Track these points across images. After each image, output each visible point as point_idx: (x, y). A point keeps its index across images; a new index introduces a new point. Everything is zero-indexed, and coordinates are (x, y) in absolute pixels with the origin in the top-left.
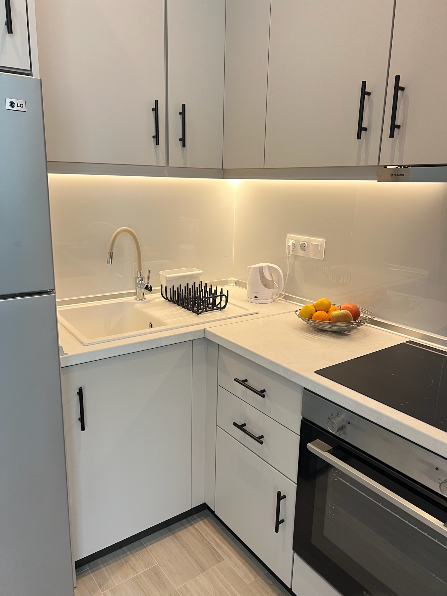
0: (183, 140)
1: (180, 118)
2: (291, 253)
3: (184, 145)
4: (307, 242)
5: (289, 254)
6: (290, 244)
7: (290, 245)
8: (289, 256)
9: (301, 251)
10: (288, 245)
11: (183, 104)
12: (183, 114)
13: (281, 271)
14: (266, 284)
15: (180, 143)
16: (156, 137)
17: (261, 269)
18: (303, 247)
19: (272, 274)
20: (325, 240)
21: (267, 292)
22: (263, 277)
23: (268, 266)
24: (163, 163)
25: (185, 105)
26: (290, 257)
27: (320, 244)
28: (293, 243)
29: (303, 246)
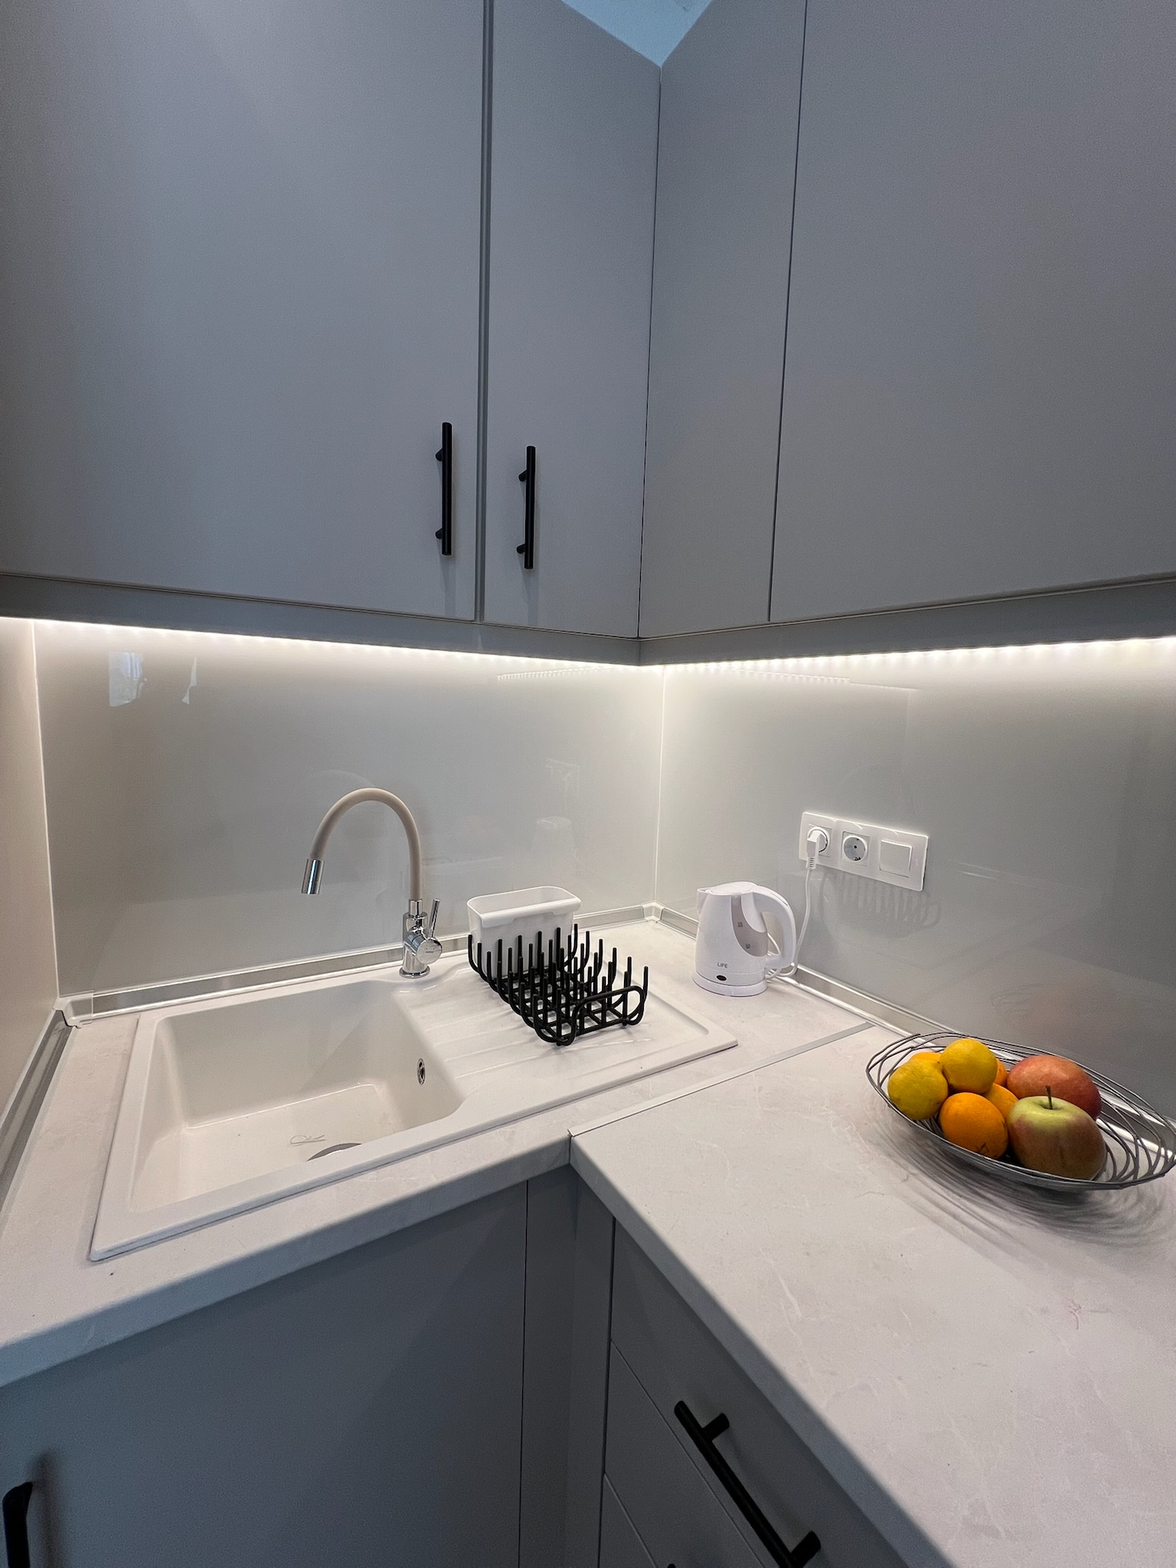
0: (527, 551)
1: (520, 488)
2: (816, 861)
3: (529, 564)
4: (867, 838)
5: (811, 866)
6: (814, 838)
7: (815, 841)
8: (811, 871)
9: (845, 857)
10: (810, 843)
11: (529, 448)
12: (528, 477)
13: (788, 909)
14: (750, 943)
15: (519, 560)
16: (445, 536)
17: (736, 903)
18: (853, 849)
19: (763, 914)
20: (927, 837)
21: (753, 964)
22: (740, 924)
23: (755, 895)
24: (465, 610)
25: (533, 448)
26: (813, 874)
27: (911, 847)
28: (821, 835)
29: (850, 846)
